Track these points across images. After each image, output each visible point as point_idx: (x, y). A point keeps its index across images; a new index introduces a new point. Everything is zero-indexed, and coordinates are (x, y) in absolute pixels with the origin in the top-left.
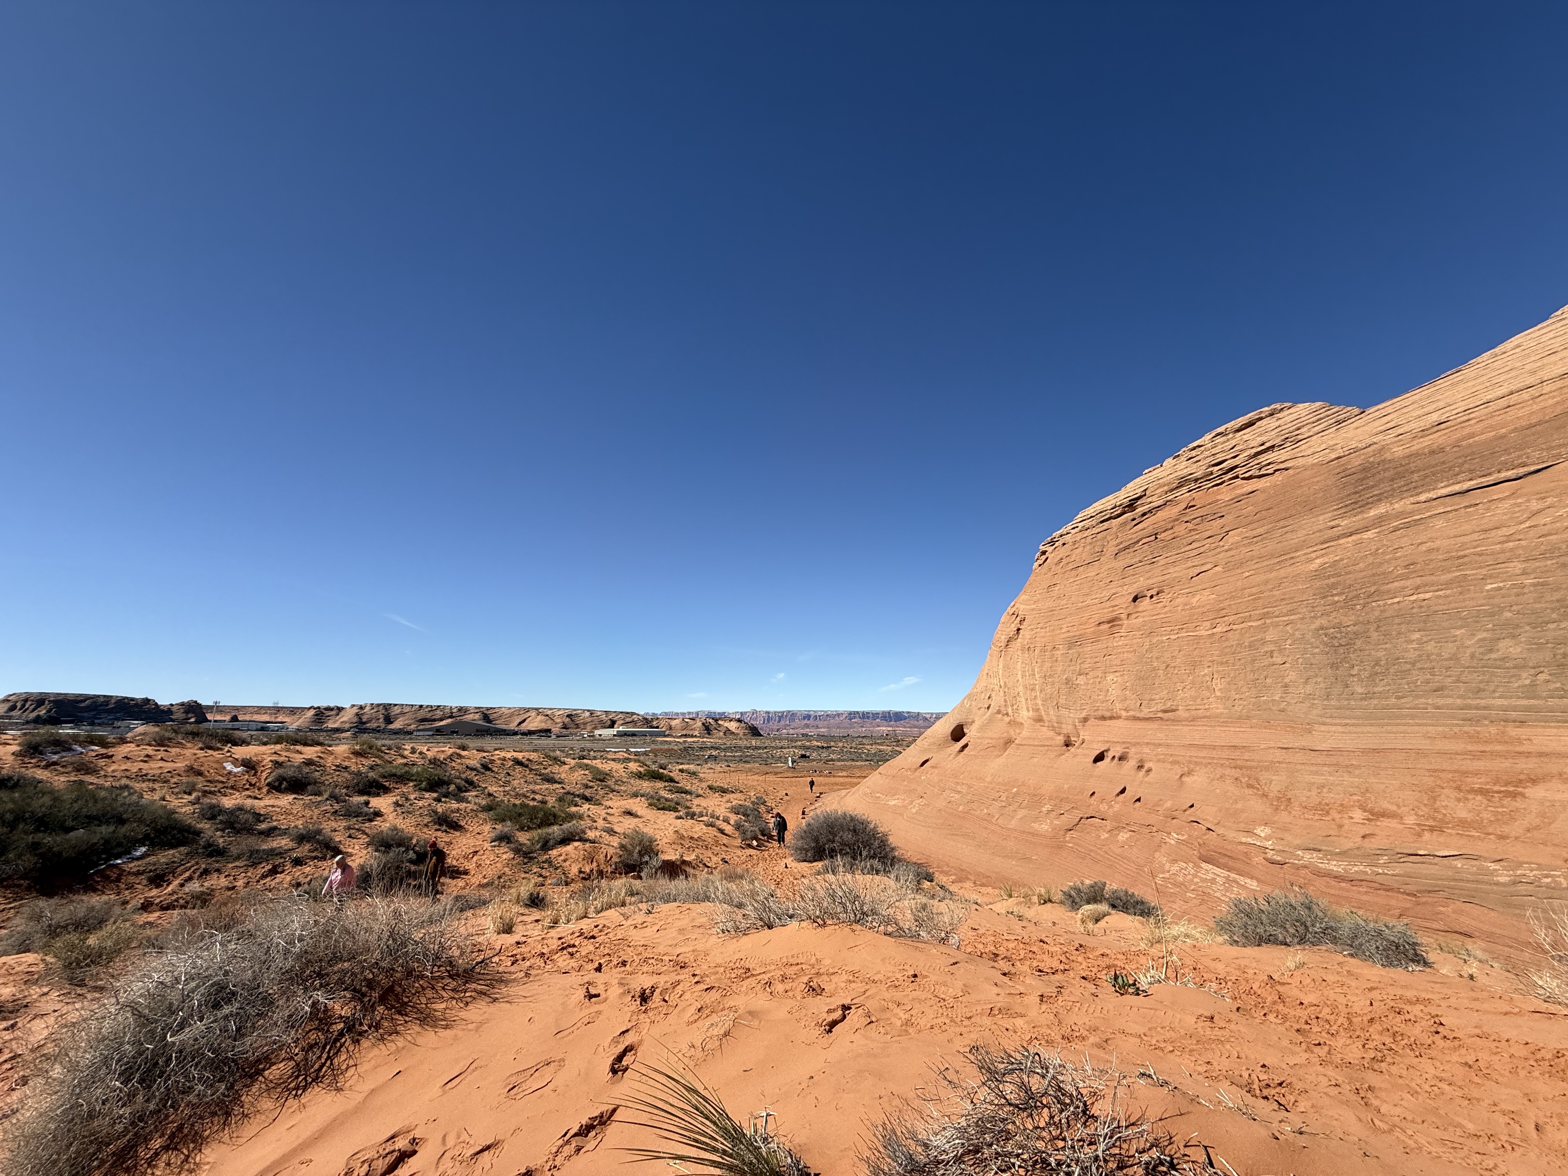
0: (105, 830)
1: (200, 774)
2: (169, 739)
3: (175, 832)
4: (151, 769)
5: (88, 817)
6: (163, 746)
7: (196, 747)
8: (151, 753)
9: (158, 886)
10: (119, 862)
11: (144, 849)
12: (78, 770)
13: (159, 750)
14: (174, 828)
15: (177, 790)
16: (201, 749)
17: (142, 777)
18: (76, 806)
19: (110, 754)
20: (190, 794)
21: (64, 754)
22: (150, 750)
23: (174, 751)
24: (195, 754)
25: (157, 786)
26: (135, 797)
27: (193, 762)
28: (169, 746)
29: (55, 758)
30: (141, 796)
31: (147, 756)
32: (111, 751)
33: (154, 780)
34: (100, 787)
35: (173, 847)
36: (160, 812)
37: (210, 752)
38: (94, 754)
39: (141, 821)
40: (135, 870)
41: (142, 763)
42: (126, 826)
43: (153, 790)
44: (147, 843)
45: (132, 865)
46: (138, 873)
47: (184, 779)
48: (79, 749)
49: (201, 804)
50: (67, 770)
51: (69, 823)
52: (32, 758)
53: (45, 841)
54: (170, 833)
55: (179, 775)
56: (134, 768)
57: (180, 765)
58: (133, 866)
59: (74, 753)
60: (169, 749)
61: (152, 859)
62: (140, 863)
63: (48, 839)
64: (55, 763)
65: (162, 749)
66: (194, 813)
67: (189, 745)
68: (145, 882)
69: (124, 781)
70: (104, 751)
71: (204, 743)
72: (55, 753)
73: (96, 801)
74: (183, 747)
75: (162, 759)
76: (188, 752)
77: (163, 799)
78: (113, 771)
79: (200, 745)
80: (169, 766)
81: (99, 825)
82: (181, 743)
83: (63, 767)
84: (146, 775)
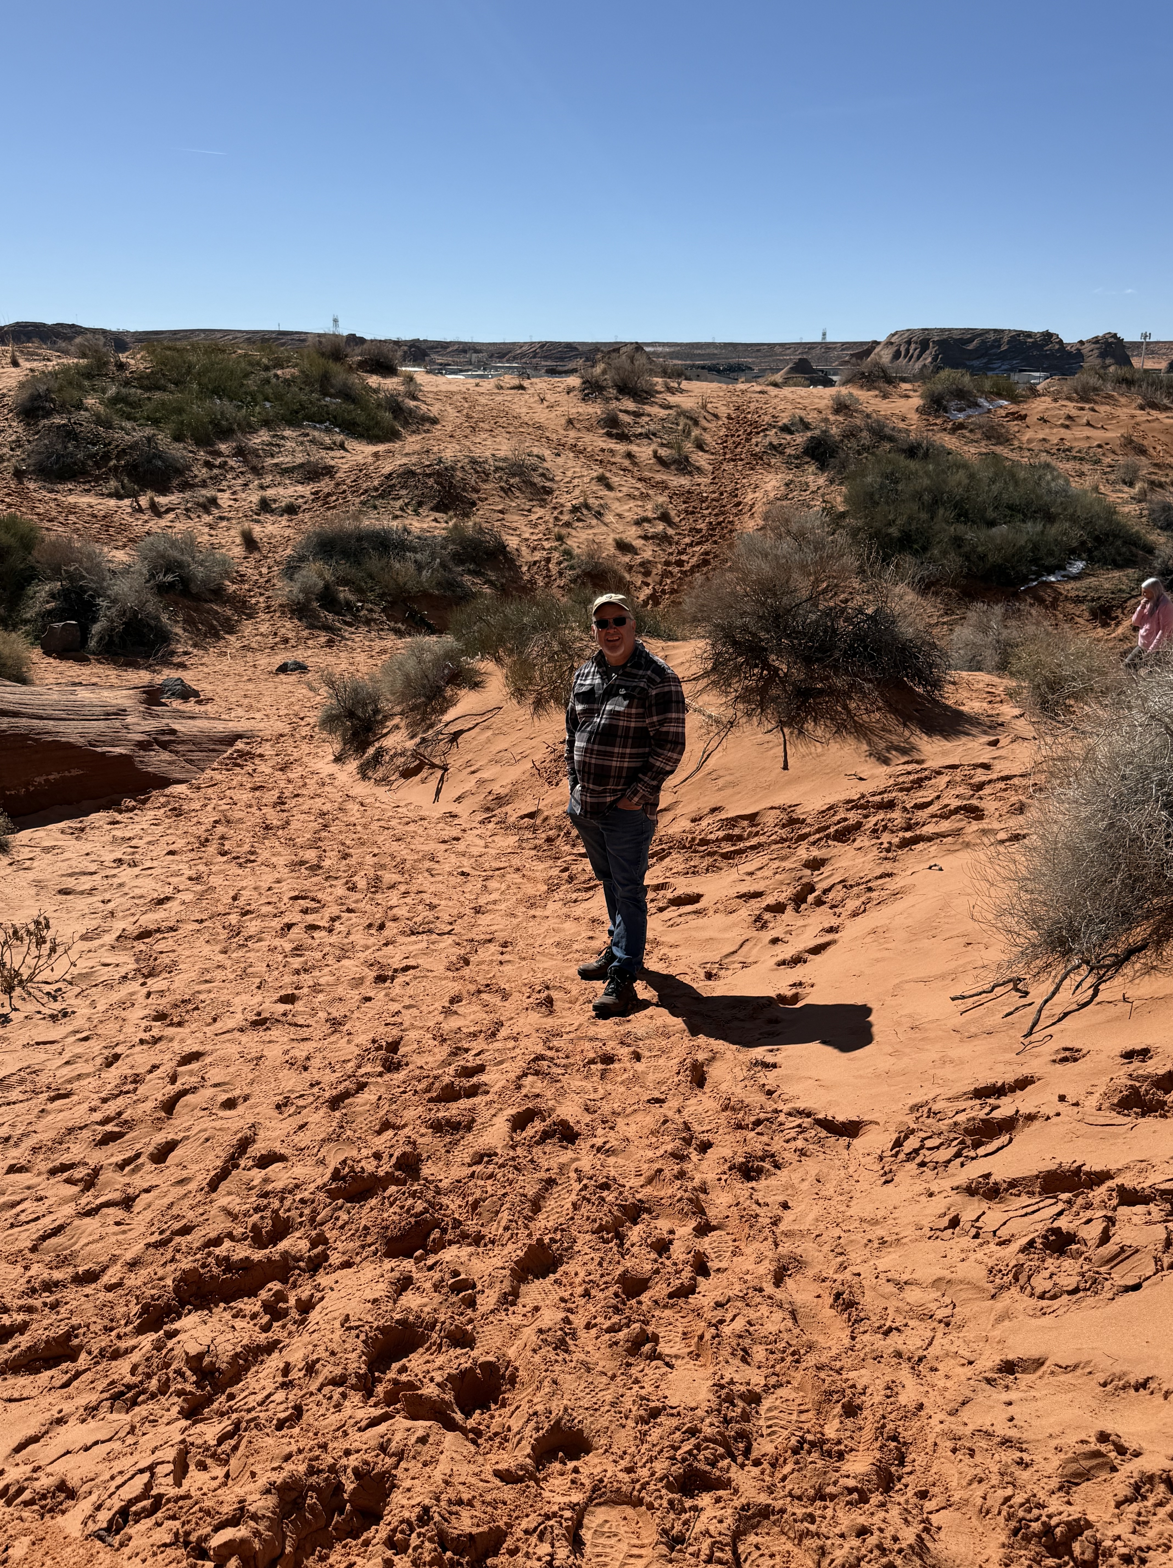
0: (1032, 528)
1: (1142, 451)
2: (1095, 389)
3: (1119, 543)
4: (1076, 439)
5: (1010, 507)
6: (1088, 401)
7: (1134, 405)
8: (1074, 412)
9: (1105, 625)
10: (1052, 579)
11: (1080, 565)
12: (989, 438)
13: (1082, 409)
14: (1116, 536)
15: (1112, 477)
16: (1142, 408)
17: (1064, 451)
18: (995, 488)
19: (1023, 413)
20: (1131, 484)
21: (970, 412)
22: (1071, 408)
23: (1104, 409)
24: (1133, 417)
25: (1086, 467)
26: (1061, 481)
27: (1131, 431)
28: (1096, 402)
29: (961, 417)
30: (1067, 482)
31: (1069, 417)
32: (1023, 409)
33: (1082, 459)
34: (1016, 464)
35: (1118, 566)
36: (1097, 508)
37: (1155, 414)
38: (1003, 413)
39: (1073, 519)
40: (1073, 594)
41: (1063, 430)
42: (1056, 525)
43: (1081, 475)
44: (1084, 556)
45: (1069, 586)
46: (1078, 600)
47: (1122, 460)
48: (986, 404)
49: (1151, 502)
50: (975, 437)
51: (991, 514)
52: (937, 417)
53: (968, 537)
54: (1112, 543)
55: (1114, 452)
56: (1054, 435)
57: (1113, 434)
58: (1069, 588)
59: (980, 410)
60: (1097, 408)
61: (1092, 581)
62: (1078, 584)
63: (970, 535)
64: (961, 426)
65: (1087, 406)
66: (1141, 516)
67: (1123, 400)
68: (1086, 615)
69: (1044, 457)
70: (1013, 408)
71: (1144, 397)
72: (961, 410)
73: (1016, 483)
74: (1115, 404)
75: (1088, 424)
76: (1122, 413)
77: (1096, 489)
78: (1030, 441)
79: (1139, 401)
80: (1098, 435)
81: (1024, 521)
82: (1110, 397)
83: (971, 431)
84: (1069, 450)
